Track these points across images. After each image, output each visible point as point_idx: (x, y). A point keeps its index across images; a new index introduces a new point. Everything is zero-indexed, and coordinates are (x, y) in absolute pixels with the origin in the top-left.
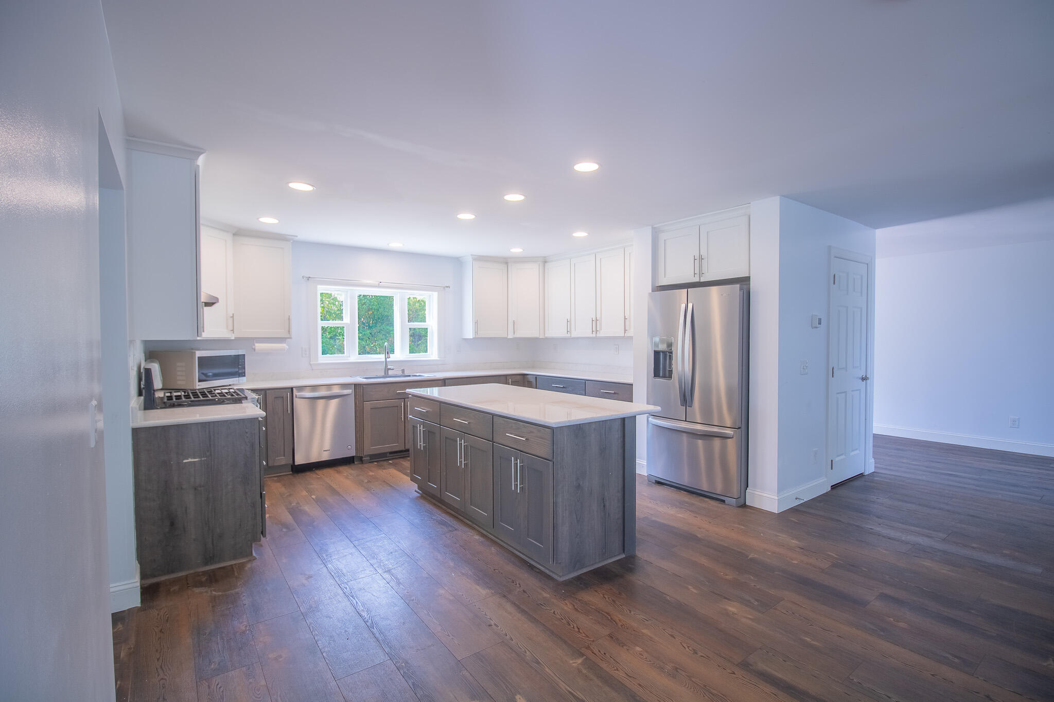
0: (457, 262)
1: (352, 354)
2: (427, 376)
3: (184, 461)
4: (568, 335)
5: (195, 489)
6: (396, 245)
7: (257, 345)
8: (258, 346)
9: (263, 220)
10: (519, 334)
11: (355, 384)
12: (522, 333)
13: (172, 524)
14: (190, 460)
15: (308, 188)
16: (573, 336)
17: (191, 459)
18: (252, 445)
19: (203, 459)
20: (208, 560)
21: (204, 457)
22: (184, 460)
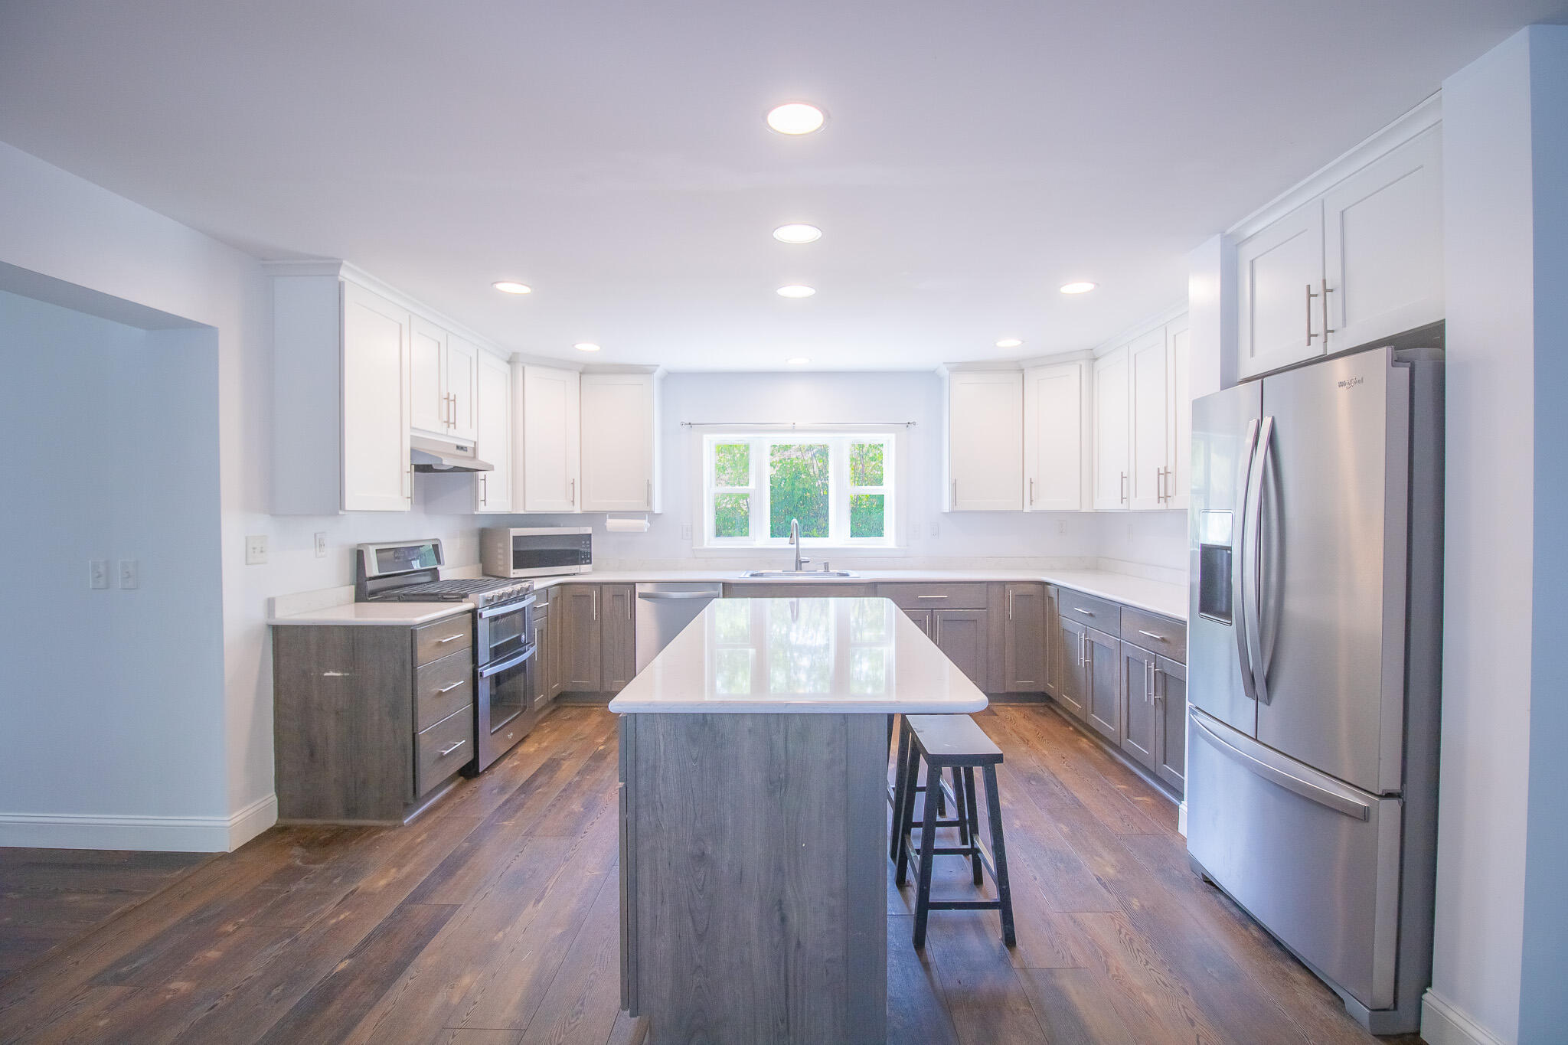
0: (930, 378)
1: (760, 536)
2: (855, 576)
3: (326, 674)
4: (1123, 507)
5: (337, 713)
6: (799, 361)
7: (609, 521)
8: (611, 523)
9: (581, 347)
10: (1041, 505)
11: (723, 583)
12: (1049, 501)
13: (312, 754)
14: (331, 674)
15: (524, 290)
16: (1132, 508)
17: (333, 672)
18: (403, 665)
19: (346, 674)
20: (351, 812)
21: (346, 672)
22: (324, 673)
